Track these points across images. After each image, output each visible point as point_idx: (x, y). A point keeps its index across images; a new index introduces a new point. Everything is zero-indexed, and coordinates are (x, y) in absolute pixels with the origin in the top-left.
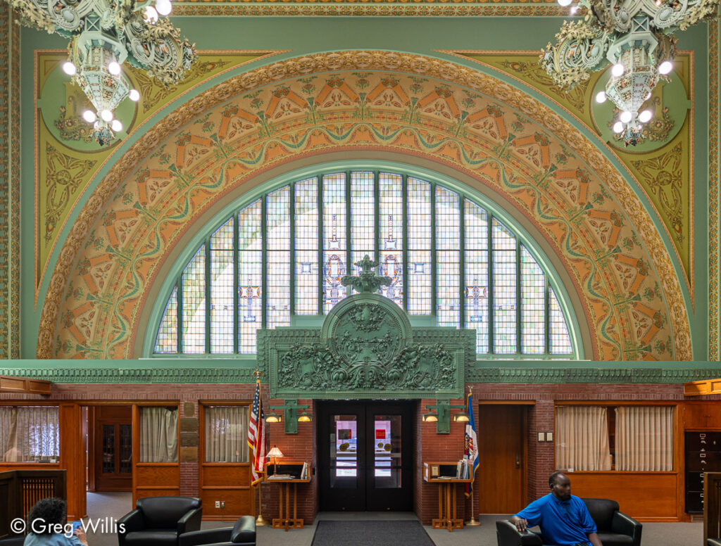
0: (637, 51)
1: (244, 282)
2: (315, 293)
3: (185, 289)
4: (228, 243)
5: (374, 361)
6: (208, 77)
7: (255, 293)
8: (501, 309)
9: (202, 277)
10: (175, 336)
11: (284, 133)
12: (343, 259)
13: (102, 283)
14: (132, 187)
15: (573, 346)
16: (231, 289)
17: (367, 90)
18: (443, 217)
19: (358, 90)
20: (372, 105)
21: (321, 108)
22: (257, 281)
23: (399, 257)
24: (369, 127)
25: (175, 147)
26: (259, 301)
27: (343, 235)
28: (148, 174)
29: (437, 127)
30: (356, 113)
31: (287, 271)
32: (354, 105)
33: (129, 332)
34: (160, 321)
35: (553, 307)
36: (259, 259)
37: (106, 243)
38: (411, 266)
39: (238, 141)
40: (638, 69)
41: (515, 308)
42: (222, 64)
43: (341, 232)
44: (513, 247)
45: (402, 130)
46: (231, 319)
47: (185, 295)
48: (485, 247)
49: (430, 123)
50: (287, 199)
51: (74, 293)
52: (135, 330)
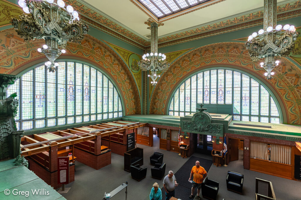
0: (269, 57)
1: (186, 96)
2: (202, 99)
3: (175, 97)
4: (183, 88)
5: (202, 127)
6: (178, 56)
7: (189, 99)
8: (253, 103)
9: (178, 95)
10: (173, 107)
11: (195, 63)
12: (209, 91)
13: (160, 97)
14: (165, 78)
15: (279, 114)
16: (184, 98)
17: (215, 51)
18: (236, 79)
19: (213, 51)
20: (216, 54)
21: (204, 56)
22: (189, 96)
23: (223, 90)
24: (215, 59)
25: (173, 69)
26: (189, 100)
27: (209, 85)
28: (168, 75)
29: (234, 57)
30: (212, 56)
31: (196, 94)
32: (211, 55)
33: (165, 106)
34: (170, 104)
35: (272, 102)
36: (190, 91)
37: (161, 89)
38: (226, 92)
39: (185, 66)
40: (269, 63)
41: (258, 102)
42: (181, 53)
43: (208, 84)
44: (258, 86)
45: (224, 59)
46: (184, 104)
47: (175, 99)
48: (249, 86)
49: (232, 56)
50: (196, 78)
51: (156, 99)
52: (166, 106)
